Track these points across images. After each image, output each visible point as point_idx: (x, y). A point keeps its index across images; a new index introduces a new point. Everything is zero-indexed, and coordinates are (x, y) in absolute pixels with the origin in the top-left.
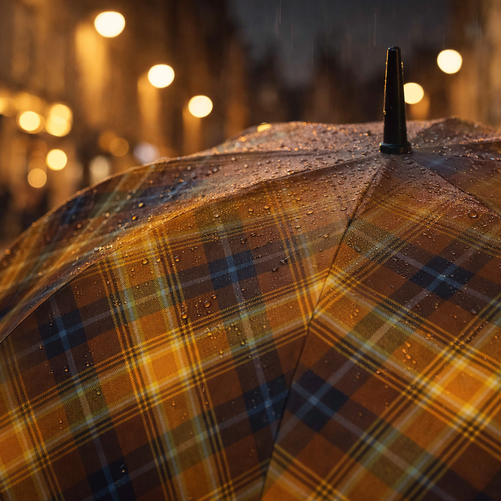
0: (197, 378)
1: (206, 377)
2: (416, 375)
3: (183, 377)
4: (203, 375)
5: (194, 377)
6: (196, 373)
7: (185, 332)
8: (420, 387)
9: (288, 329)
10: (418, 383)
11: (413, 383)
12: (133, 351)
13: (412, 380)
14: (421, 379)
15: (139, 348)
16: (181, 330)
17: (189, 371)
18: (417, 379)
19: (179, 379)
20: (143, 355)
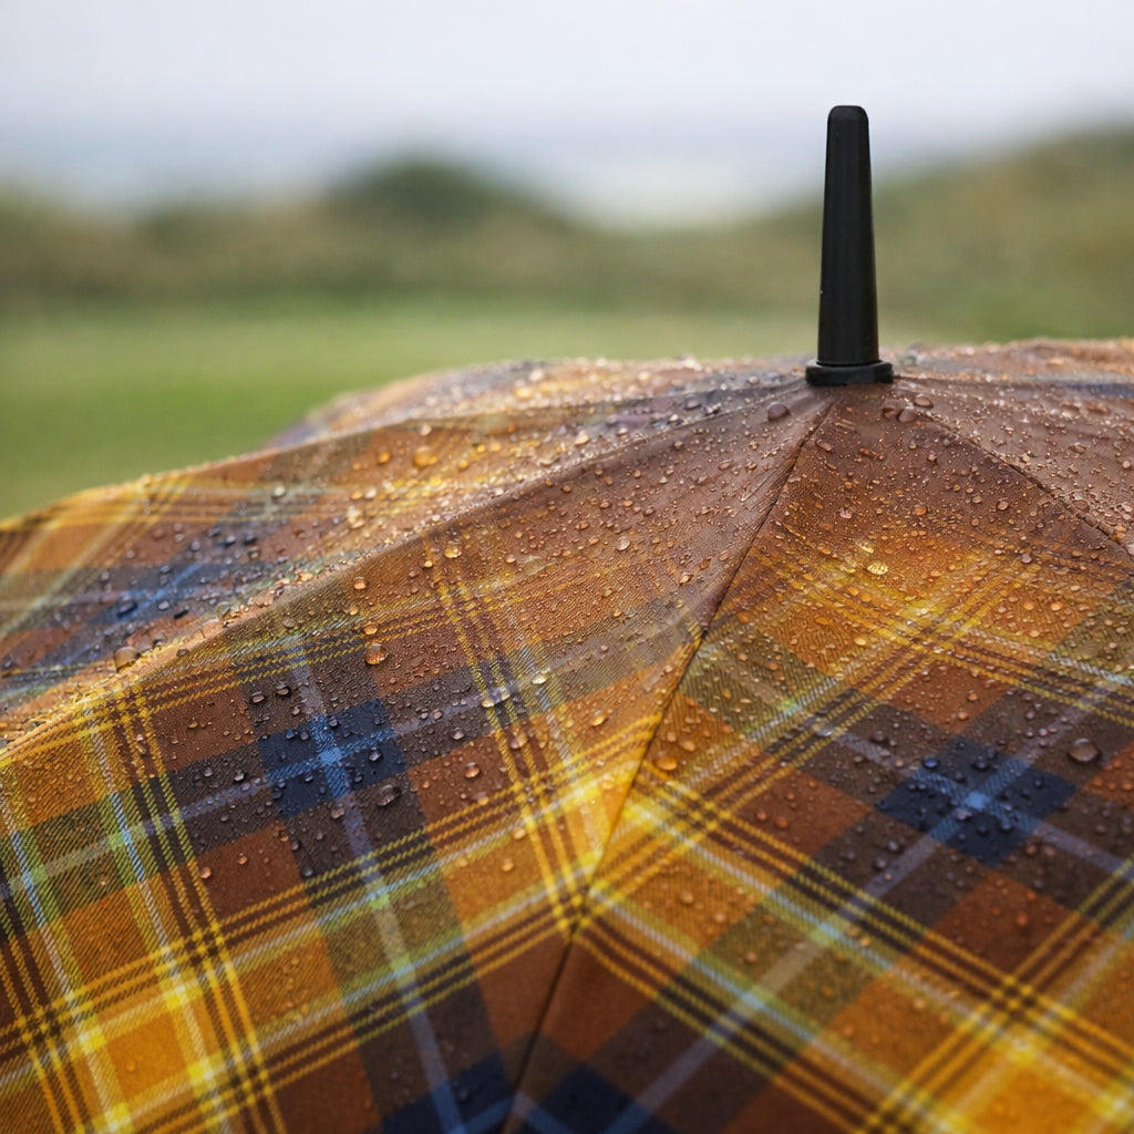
0: (247, 1085)
1: (273, 1079)
2: (895, 1084)
3: (204, 1085)
4: (264, 1075)
5: (235, 1082)
6: (242, 1070)
7: (202, 949)
8: (905, 1117)
9: (509, 919)
10: (900, 1107)
11: (886, 1105)
12: (50, 1016)
13: (883, 1096)
14: (910, 1095)
15: (65, 1008)
16: (191, 946)
17: (222, 1068)
18: (897, 1094)
19: (191, 1091)
20: (79, 1026)
